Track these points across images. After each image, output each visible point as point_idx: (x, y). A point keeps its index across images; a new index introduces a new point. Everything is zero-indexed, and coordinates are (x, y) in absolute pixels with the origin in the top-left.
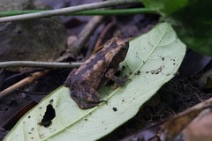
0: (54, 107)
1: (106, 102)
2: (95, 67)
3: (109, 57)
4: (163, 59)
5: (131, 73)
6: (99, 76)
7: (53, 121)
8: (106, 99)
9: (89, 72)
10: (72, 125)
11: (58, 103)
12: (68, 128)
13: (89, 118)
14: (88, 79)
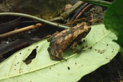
0: (37, 52)
1: (66, 60)
2: (66, 38)
3: (76, 34)
4: (107, 45)
5: (87, 47)
6: (66, 44)
7: (33, 60)
8: (66, 58)
9: (62, 39)
10: (41, 69)
11: (40, 50)
12: (37, 70)
13: (52, 68)
14: (60, 43)
